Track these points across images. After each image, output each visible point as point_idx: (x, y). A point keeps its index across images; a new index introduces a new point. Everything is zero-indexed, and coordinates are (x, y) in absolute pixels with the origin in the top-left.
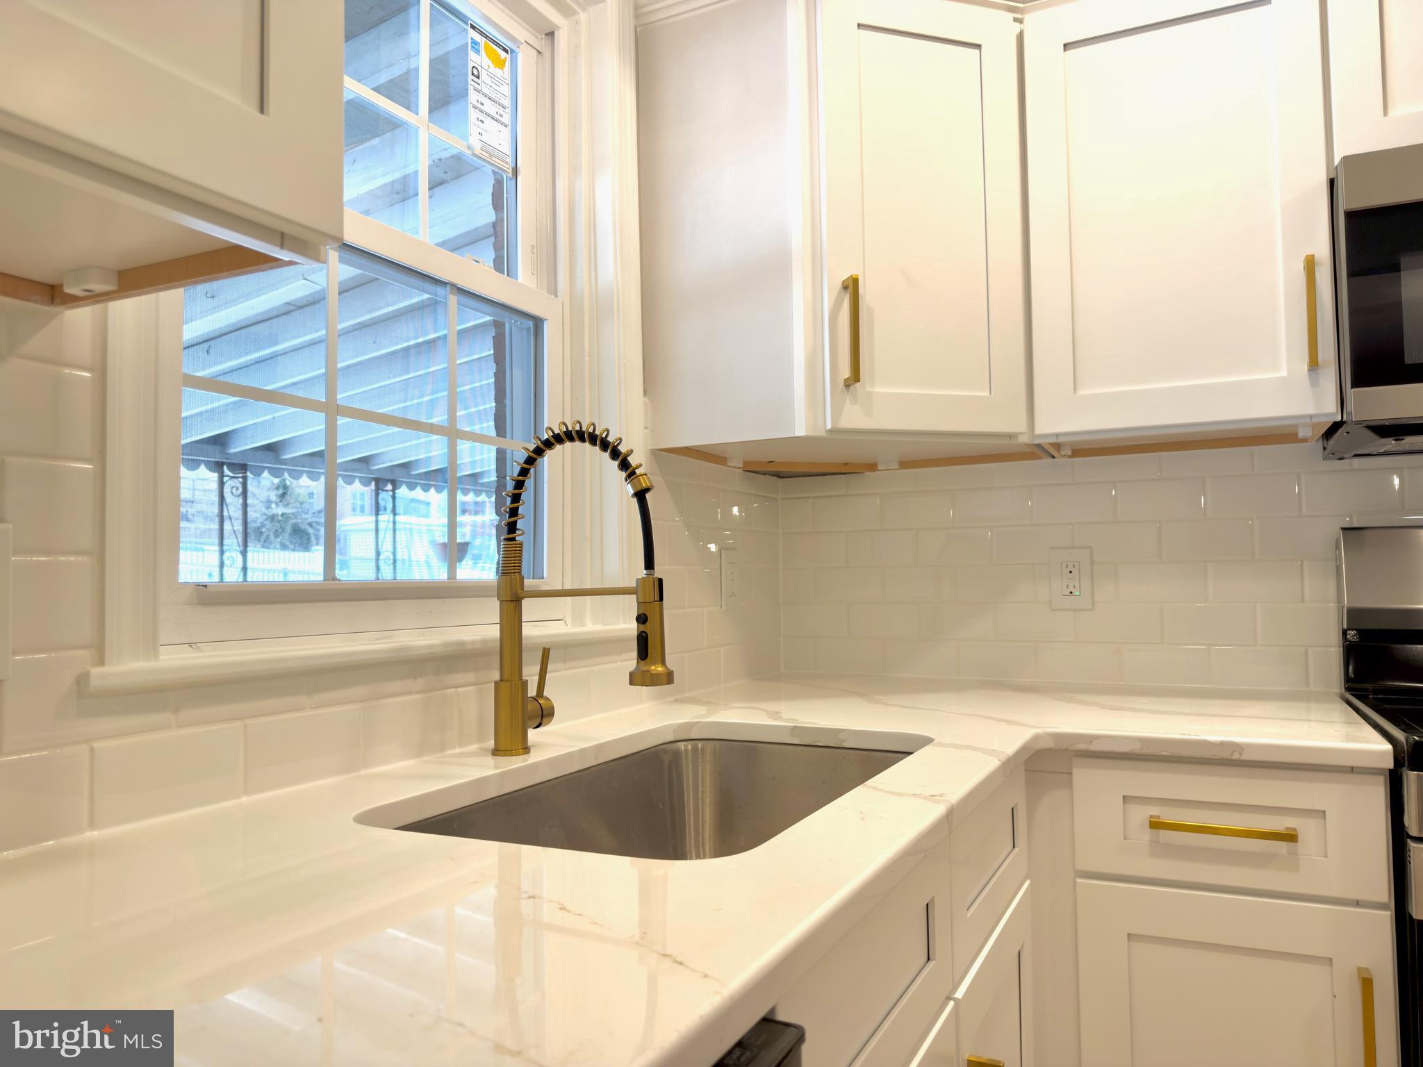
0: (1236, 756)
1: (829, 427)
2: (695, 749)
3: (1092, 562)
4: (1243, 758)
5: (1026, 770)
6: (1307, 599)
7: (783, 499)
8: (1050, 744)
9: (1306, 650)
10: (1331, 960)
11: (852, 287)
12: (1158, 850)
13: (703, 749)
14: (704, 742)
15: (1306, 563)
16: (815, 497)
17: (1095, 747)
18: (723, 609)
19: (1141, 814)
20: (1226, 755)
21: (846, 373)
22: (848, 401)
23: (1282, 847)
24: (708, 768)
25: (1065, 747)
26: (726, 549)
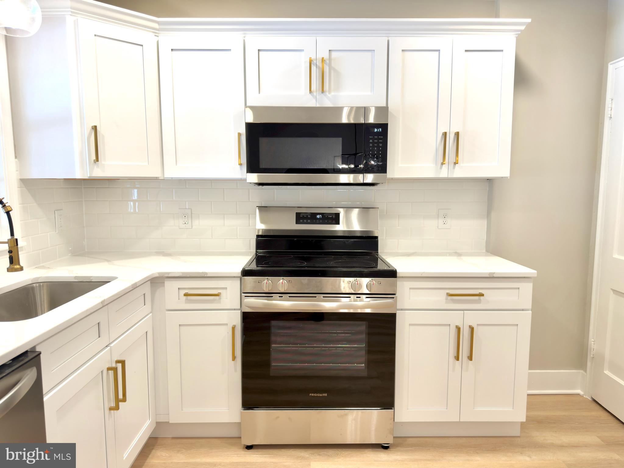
0: (206, 276)
1: (89, 176)
2: (40, 286)
3: (192, 214)
4: (207, 276)
5: (151, 283)
6: (250, 225)
7: (84, 188)
8: (157, 275)
9: (250, 240)
10: (227, 324)
11: (95, 128)
12: (187, 302)
13: (43, 286)
14: (43, 283)
15: (250, 215)
16: (97, 188)
17: (170, 275)
18: (57, 232)
19: (183, 292)
20: (203, 275)
21: (94, 157)
22: (95, 167)
23: (217, 298)
24: (45, 291)
25: (161, 276)
26: (57, 210)
